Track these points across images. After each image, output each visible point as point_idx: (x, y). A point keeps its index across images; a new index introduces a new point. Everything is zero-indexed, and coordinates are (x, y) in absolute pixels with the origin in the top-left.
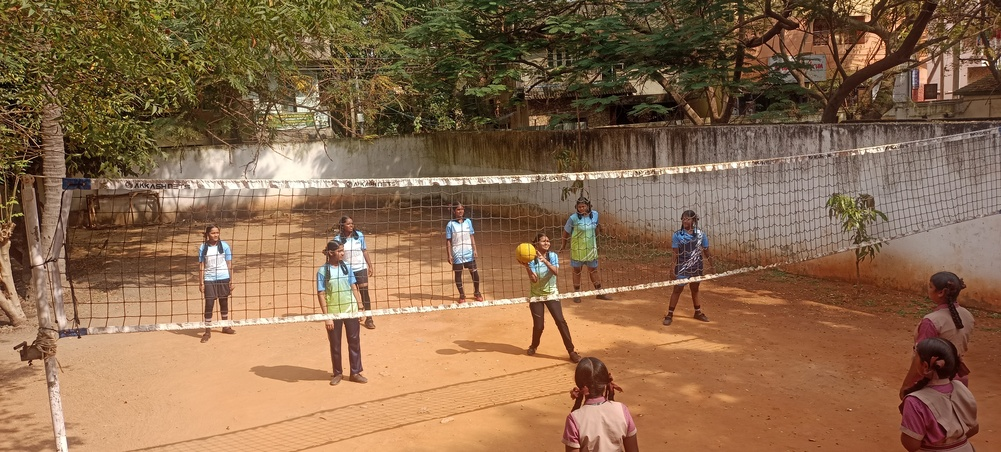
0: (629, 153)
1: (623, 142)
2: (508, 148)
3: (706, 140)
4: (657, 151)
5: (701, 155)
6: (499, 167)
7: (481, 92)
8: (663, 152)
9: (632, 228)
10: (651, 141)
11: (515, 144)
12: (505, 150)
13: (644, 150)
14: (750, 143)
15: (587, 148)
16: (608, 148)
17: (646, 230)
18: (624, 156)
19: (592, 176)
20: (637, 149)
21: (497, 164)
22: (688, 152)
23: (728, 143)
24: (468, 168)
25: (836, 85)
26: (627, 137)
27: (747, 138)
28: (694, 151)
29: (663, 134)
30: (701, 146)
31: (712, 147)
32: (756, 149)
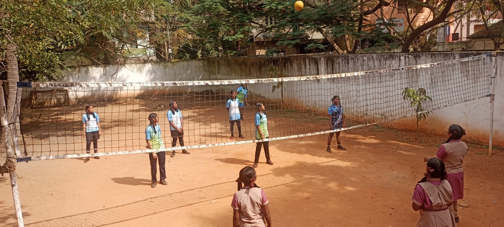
0: (305, 68)
1: (302, 63)
2: (245, 66)
3: (344, 62)
4: (319, 67)
5: (341, 69)
6: (241, 76)
7: (231, 38)
8: (322, 67)
9: (307, 106)
10: (316, 62)
11: (249, 64)
12: (243, 67)
13: (313, 67)
14: (365, 63)
15: (285, 66)
16: (295, 66)
17: (315, 106)
18: (303, 70)
19: (285, 80)
20: (310, 66)
21: (240, 74)
22: (335, 67)
23: (354, 63)
24: (225, 77)
25: (408, 34)
26: (304, 60)
27: (363, 61)
28: (338, 67)
29: (322, 59)
30: (341, 64)
31: (347, 65)
32: (368, 66)
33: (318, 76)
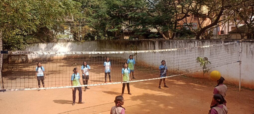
0: (148, 46)
1: (147, 43)
2: (119, 44)
3: (167, 43)
4: (155, 46)
5: (166, 47)
7: (112, 30)
8: (157, 46)
9: (149, 65)
10: (154, 43)
11: (120, 43)
12: (118, 45)
13: (152, 45)
14: (178, 44)
15: (138, 45)
16: (143, 45)
17: (153, 65)
18: (147, 47)
19: (138, 52)
20: (150, 45)
21: (116, 48)
22: (163, 46)
23: (173, 44)
24: (108, 49)
25: (199, 30)
28: (164, 46)
29: (157, 42)
30: (166, 45)
31: (169, 45)
32: (179, 46)
33: (154, 50)
